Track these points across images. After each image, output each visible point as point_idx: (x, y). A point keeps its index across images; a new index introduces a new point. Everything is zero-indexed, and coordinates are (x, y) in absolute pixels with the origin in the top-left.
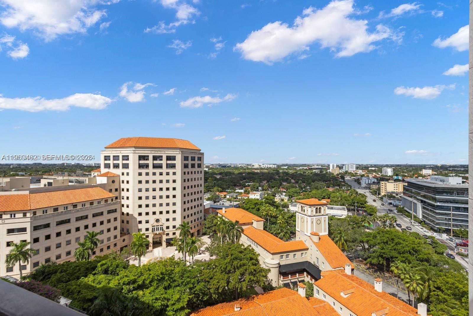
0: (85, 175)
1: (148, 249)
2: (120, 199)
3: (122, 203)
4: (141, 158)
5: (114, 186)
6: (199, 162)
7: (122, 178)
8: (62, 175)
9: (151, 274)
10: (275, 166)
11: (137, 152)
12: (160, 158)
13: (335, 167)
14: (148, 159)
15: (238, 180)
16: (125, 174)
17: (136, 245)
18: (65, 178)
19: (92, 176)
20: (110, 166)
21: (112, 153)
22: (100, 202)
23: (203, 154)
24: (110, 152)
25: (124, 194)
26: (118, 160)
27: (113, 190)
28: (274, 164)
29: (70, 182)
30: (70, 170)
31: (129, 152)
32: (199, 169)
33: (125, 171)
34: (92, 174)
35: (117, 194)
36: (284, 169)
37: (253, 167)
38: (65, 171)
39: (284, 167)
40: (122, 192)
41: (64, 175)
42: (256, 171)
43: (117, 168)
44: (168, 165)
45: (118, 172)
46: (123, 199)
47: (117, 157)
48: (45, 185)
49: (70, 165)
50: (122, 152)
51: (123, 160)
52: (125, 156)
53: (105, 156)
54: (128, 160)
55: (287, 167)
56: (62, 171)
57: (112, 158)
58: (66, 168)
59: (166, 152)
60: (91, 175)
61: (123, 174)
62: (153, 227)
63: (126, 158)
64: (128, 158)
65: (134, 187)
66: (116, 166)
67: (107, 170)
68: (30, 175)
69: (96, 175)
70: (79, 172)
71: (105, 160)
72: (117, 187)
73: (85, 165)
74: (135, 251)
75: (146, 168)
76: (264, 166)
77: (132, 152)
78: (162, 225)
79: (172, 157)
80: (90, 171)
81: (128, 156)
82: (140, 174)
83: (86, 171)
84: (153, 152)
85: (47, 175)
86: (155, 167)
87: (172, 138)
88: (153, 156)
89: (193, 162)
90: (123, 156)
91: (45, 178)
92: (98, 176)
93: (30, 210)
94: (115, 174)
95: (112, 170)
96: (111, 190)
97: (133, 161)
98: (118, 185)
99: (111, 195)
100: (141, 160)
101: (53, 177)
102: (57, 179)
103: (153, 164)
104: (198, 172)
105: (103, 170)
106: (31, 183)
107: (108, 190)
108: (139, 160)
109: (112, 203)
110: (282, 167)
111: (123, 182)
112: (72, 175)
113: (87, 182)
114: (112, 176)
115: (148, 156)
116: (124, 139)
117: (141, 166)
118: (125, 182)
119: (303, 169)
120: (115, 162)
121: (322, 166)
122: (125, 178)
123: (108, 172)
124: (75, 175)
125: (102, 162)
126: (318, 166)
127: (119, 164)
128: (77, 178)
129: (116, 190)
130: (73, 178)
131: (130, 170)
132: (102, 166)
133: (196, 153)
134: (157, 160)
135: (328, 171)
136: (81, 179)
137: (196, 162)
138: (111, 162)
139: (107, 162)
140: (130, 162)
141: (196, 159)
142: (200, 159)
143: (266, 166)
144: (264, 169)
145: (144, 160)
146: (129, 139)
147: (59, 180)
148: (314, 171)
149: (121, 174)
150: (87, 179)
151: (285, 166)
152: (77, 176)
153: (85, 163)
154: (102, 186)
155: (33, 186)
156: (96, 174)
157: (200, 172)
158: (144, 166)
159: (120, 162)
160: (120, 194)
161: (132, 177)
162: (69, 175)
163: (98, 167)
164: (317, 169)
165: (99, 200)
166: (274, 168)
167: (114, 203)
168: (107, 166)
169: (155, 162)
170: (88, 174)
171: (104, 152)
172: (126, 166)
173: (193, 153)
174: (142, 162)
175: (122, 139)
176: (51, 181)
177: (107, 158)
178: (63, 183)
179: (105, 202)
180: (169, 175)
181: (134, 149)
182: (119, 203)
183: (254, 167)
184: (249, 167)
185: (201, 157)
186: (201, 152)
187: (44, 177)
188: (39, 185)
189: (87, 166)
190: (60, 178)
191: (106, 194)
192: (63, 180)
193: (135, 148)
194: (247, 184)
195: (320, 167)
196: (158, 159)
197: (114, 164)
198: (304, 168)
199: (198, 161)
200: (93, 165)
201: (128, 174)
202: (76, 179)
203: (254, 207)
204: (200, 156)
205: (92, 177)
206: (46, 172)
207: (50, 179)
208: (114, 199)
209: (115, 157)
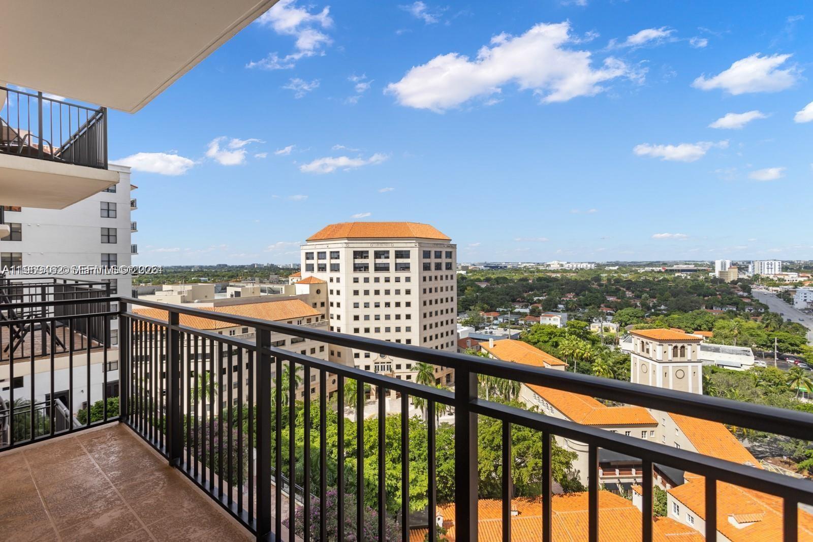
0: (279, 282)
1: (369, 398)
2: (328, 319)
3: (331, 325)
4: (358, 254)
5: (320, 298)
6: (449, 260)
7: (331, 286)
8: (252, 281)
9: (372, 436)
10: (593, 265)
11: (351, 245)
12: (386, 255)
13: (728, 266)
14: (368, 256)
15: (520, 292)
16: (335, 280)
17: (351, 390)
18: (256, 286)
19: (290, 282)
20: (313, 268)
21: (315, 248)
22: (301, 321)
23: (454, 246)
24: (313, 247)
25: (334, 311)
26: (325, 258)
27: (319, 305)
28: (589, 263)
29: (262, 291)
30: (262, 274)
31: (340, 245)
32: (449, 273)
33: (335, 275)
34: (290, 279)
35: (323, 311)
36: (610, 271)
37: (547, 268)
38: (256, 276)
39: (611, 268)
40: (331, 308)
41: (254, 281)
42: (554, 275)
43: (322, 271)
44: (399, 267)
45: (325, 276)
46: (332, 318)
47: (323, 254)
48: (232, 296)
49: (261, 266)
50: (330, 246)
51: (331, 258)
52: (334, 252)
53: (307, 253)
54: (339, 259)
55: (617, 267)
56: (251, 276)
57: (315, 256)
58: (257, 272)
59: (395, 245)
60: (288, 281)
61: (331, 280)
62: (376, 365)
63: (335, 255)
64: (339, 256)
65: (347, 300)
66: (322, 268)
67: (309, 274)
68: (214, 282)
69: (295, 282)
70: (273, 277)
71: (307, 258)
72: (324, 300)
73: (281, 267)
74: (349, 399)
75: (365, 270)
76: (571, 266)
77: (345, 245)
78: (390, 363)
79: (404, 253)
80: (287, 276)
81: (338, 252)
82: (356, 280)
83: (281, 275)
84: (374, 245)
85: (233, 281)
86: (378, 268)
87: (404, 221)
88: (375, 251)
89: (438, 261)
90: (331, 252)
91: (231, 286)
92: (298, 283)
93: (215, 329)
94: (320, 280)
95: (317, 274)
96: (316, 304)
97: (346, 261)
98: (325, 297)
99: (315, 312)
100: (357, 258)
101: (241, 284)
102: (246, 287)
103: (375, 264)
104: (447, 277)
105: (305, 274)
106: (216, 292)
107: (312, 305)
108: (355, 258)
109: (316, 324)
110: (607, 268)
111: (332, 292)
112: (264, 282)
113: (283, 293)
114: (317, 282)
115: (367, 252)
116: (332, 226)
117: (357, 268)
118: (335, 292)
119: (653, 271)
120: (321, 262)
121: (696, 265)
122: (333, 286)
123: (311, 277)
124: (268, 281)
125: (303, 263)
126: (686, 264)
127: (325, 265)
128: (271, 286)
129: (323, 304)
130: (266, 286)
131: (341, 274)
132: (303, 268)
133: (442, 246)
134: (380, 258)
135: (711, 274)
136: (276, 287)
137: (444, 260)
138: (315, 262)
139: (309, 262)
140: (341, 261)
141: (444, 255)
142: (449, 255)
143: (575, 266)
144: (570, 271)
145: (362, 258)
146: (340, 226)
147: (248, 288)
148: (677, 275)
149: (328, 281)
150: (283, 288)
151: (613, 265)
152: (270, 283)
153: (281, 264)
154: (303, 298)
155: (218, 297)
156: (295, 280)
157: (449, 277)
158: (362, 267)
159: (327, 262)
160: (328, 310)
161: (345, 285)
162: (261, 282)
163: (297, 270)
164: (683, 271)
165: (299, 319)
166: (591, 269)
167: (319, 324)
168: (310, 268)
169: (378, 261)
170: (285, 281)
171: (305, 247)
172: (335, 268)
173: (438, 246)
174: (358, 261)
175: (329, 226)
176: (239, 290)
177: (309, 256)
178: (253, 292)
179: (307, 323)
180: (399, 281)
181: (346, 241)
182: (326, 324)
183: (550, 269)
184: (541, 268)
185: (451, 252)
186: (451, 243)
187: (230, 284)
188: (225, 295)
189: (283, 269)
190: (250, 286)
191: (310, 311)
192: (254, 288)
193: (348, 240)
194: (537, 298)
195: (692, 267)
196: (382, 256)
197: (318, 264)
198: (654, 268)
199: (446, 257)
200: (292, 267)
201: (338, 280)
202: (270, 288)
203: (547, 339)
204: (449, 250)
205: (290, 284)
206: (232, 277)
207: (237, 287)
208: (320, 319)
209: (320, 254)
